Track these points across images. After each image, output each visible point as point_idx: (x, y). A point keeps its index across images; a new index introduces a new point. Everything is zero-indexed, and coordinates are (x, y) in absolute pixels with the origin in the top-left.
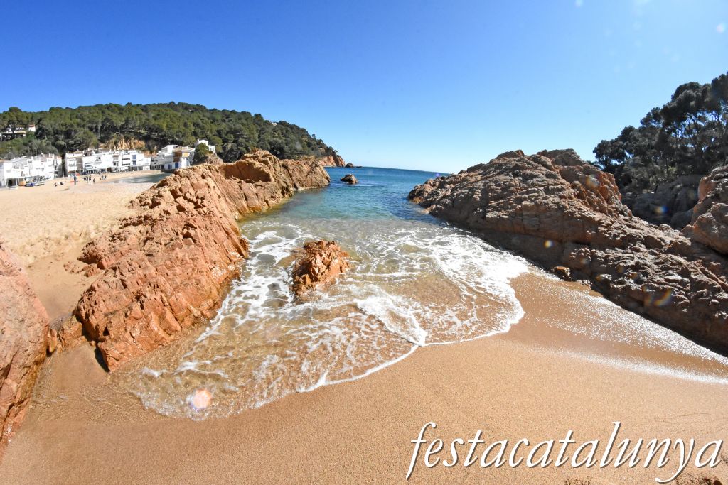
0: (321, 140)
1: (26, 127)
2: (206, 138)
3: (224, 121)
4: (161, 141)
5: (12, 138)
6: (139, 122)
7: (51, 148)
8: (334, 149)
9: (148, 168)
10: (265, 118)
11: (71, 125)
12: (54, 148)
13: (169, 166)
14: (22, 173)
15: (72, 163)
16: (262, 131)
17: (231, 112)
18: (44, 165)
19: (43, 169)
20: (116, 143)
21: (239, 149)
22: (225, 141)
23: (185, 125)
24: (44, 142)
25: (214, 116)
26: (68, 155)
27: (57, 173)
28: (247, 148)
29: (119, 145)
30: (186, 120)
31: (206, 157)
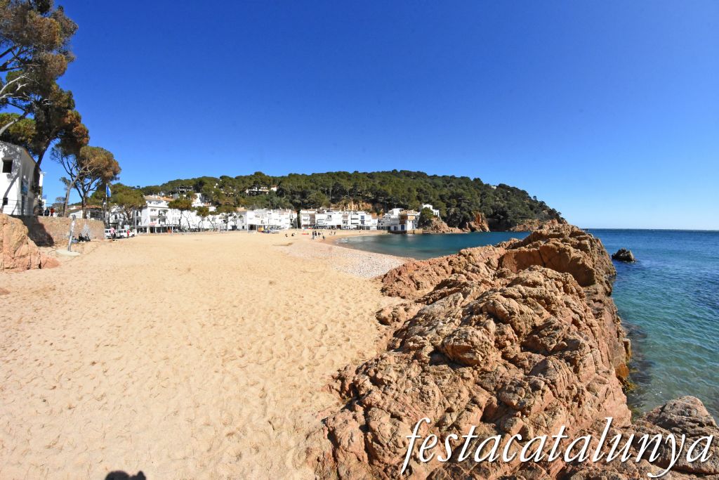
0: (543, 202)
1: (269, 187)
2: (429, 202)
3: (446, 186)
4: (387, 204)
5: (257, 194)
6: (366, 187)
7: (288, 204)
8: (558, 210)
9: (375, 228)
10: (485, 182)
11: (306, 188)
12: (291, 205)
13: (395, 228)
14: (262, 221)
15: (306, 218)
16: (483, 195)
17: (451, 177)
18: (282, 218)
19: (280, 221)
20: (345, 204)
21: (462, 213)
22: (449, 205)
23: (409, 190)
24: (283, 200)
25: (435, 181)
26: (302, 211)
27: (292, 224)
28: (470, 212)
29: (349, 206)
30: (409, 186)
31: (431, 221)
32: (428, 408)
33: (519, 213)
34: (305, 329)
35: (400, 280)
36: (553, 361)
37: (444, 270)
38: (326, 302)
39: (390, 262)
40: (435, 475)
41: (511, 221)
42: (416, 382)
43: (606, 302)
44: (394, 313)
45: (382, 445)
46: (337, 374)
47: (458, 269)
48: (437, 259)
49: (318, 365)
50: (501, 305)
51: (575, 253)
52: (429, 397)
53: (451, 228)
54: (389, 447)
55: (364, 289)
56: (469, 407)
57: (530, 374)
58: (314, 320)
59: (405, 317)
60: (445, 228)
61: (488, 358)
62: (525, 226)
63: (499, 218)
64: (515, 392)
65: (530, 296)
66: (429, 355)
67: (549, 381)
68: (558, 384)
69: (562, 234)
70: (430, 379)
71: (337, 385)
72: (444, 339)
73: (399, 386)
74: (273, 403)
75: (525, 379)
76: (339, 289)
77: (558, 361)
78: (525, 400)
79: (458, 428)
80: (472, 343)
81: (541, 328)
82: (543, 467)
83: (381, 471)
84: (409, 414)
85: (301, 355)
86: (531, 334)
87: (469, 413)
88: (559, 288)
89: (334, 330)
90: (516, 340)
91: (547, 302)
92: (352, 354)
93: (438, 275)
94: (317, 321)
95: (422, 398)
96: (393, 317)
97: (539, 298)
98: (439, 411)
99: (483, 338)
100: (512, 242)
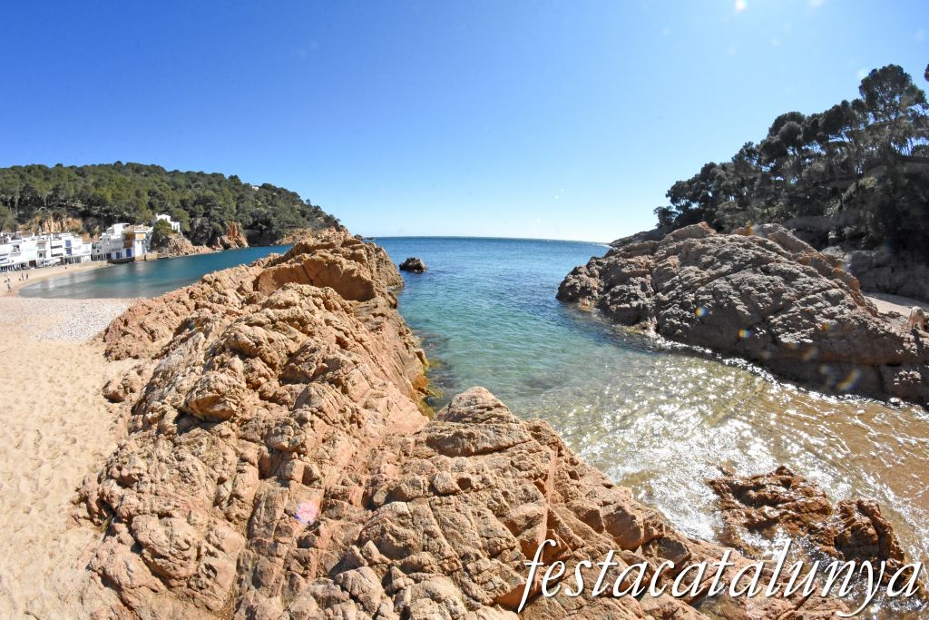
0: (318, 207)
2: (166, 211)
3: (190, 187)
4: (104, 218)
6: (73, 191)
8: (336, 217)
9: (89, 258)
10: (244, 181)
13: (118, 255)
16: (240, 199)
17: (198, 174)
20: (41, 223)
21: (211, 225)
22: (193, 215)
23: (138, 194)
25: (176, 180)
28: (222, 223)
29: (46, 225)
30: (138, 188)
31: (168, 239)
32: (195, 488)
33: (288, 222)
34: (10, 448)
35: (128, 333)
36: (315, 388)
37: (184, 307)
38: (29, 395)
39: (112, 309)
40: (242, 561)
41: (277, 232)
42: (171, 461)
43: (389, 315)
44: (125, 382)
45: (166, 558)
46: (76, 496)
47: (202, 302)
48: (174, 293)
49: (47, 495)
50: (245, 337)
51: (347, 265)
52: (191, 474)
53: (196, 248)
54: (174, 555)
55: (80, 358)
56: (241, 468)
57: (295, 407)
58: (19, 429)
59: (139, 384)
60: (188, 247)
61: (242, 403)
62: (294, 238)
63: (260, 229)
64: (283, 433)
65: (280, 320)
66: (174, 423)
67: (315, 410)
68: (326, 409)
69: (332, 244)
70: (185, 452)
71: (82, 511)
72: (186, 396)
73: (152, 475)
74: (16, 583)
75: (291, 416)
76: (44, 369)
77: (321, 386)
78: (296, 437)
79: (238, 497)
80: (218, 391)
81: (298, 353)
82: (343, 500)
83: (185, 589)
84: (177, 504)
85: (19, 490)
86: (288, 363)
87: (242, 475)
88: (318, 306)
89: (52, 434)
90: (272, 375)
91: (302, 323)
92: (86, 460)
93: (177, 315)
94: (23, 430)
95: (184, 479)
96: (125, 388)
97: (290, 321)
98: (209, 487)
99: (229, 381)
100: (271, 258)
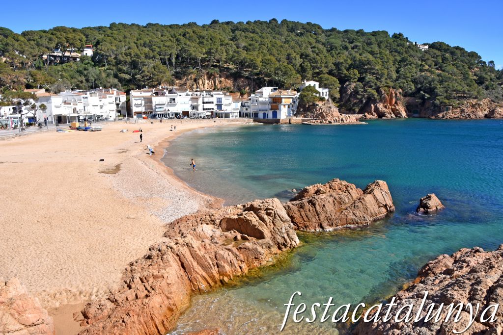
2: (316, 76)
3: (346, 48)
4: (254, 80)
5: (62, 63)
6: (225, 54)
7: (113, 80)
9: (237, 114)
10: (410, 40)
11: (137, 56)
12: (116, 81)
13: (265, 115)
14: (74, 110)
15: (139, 102)
16: (402, 62)
17: (357, 32)
18: (104, 102)
19: (101, 107)
20: (195, 80)
21: (365, 91)
22: (342, 80)
23: (289, 58)
24: (103, 71)
25: (332, 40)
26: (132, 92)
27: (119, 111)
28: (378, 90)
29: (201, 83)
31: (314, 105)
33: (457, 91)
41: (441, 103)
53: (343, 116)
60: (335, 115)
62: (462, 111)
63: (423, 97)
